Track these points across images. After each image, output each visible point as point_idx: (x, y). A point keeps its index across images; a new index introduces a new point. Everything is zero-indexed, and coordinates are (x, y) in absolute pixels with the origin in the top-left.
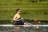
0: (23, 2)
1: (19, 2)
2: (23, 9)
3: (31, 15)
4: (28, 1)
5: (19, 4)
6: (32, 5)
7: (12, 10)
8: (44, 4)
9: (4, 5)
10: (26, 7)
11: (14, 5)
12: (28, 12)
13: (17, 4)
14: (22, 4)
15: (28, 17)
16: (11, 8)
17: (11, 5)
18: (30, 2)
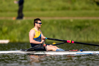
0: (77, 5)
1: (68, 5)
3: (92, 30)
4: (87, 3)
6: (96, 10)
7: (53, 21)
9: (38, 10)
10: (84, 15)
11: (58, 10)
12: (87, 24)
13: (64, 9)
14: (75, 9)
15: (88, 36)
16: (52, 17)
17: (51, 10)
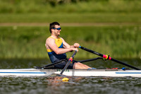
2: (22, 25)
5: (10, 11)
8: (84, 11)
18: (44, 4)
